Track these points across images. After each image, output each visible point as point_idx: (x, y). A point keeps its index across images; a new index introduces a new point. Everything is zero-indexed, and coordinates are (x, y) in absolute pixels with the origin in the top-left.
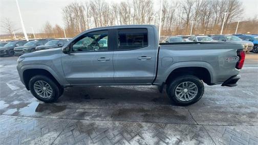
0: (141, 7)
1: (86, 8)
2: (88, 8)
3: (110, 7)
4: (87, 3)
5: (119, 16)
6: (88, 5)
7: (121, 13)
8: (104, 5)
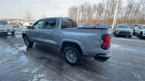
0: (112, 5)
1: (79, 8)
2: (80, 8)
3: (92, 7)
4: (79, 6)
5: (96, 11)
6: (80, 6)
7: (98, 10)
8: (88, 6)
